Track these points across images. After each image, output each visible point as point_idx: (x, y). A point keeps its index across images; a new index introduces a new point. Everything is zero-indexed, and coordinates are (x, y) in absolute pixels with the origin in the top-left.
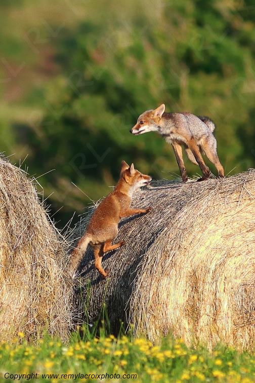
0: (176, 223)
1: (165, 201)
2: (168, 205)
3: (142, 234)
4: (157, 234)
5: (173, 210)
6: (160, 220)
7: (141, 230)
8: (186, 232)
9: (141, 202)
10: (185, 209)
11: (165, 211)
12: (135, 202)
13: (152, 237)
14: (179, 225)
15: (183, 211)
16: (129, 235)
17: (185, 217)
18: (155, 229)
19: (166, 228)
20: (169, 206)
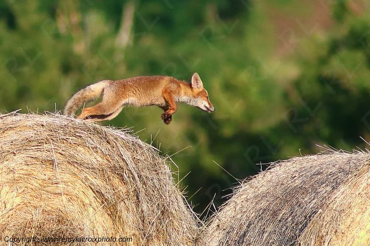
0: (332, 204)
1: (320, 179)
2: (322, 183)
3: (294, 218)
4: (310, 217)
5: (329, 189)
6: (314, 201)
7: (292, 213)
8: (343, 215)
9: (293, 180)
10: (342, 188)
11: (320, 190)
12: (285, 180)
13: (305, 221)
14: (335, 206)
15: (339, 191)
16: (279, 219)
17: (342, 197)
18: (308, 211)
19: (320, 211)
20: (324, 185)
